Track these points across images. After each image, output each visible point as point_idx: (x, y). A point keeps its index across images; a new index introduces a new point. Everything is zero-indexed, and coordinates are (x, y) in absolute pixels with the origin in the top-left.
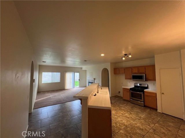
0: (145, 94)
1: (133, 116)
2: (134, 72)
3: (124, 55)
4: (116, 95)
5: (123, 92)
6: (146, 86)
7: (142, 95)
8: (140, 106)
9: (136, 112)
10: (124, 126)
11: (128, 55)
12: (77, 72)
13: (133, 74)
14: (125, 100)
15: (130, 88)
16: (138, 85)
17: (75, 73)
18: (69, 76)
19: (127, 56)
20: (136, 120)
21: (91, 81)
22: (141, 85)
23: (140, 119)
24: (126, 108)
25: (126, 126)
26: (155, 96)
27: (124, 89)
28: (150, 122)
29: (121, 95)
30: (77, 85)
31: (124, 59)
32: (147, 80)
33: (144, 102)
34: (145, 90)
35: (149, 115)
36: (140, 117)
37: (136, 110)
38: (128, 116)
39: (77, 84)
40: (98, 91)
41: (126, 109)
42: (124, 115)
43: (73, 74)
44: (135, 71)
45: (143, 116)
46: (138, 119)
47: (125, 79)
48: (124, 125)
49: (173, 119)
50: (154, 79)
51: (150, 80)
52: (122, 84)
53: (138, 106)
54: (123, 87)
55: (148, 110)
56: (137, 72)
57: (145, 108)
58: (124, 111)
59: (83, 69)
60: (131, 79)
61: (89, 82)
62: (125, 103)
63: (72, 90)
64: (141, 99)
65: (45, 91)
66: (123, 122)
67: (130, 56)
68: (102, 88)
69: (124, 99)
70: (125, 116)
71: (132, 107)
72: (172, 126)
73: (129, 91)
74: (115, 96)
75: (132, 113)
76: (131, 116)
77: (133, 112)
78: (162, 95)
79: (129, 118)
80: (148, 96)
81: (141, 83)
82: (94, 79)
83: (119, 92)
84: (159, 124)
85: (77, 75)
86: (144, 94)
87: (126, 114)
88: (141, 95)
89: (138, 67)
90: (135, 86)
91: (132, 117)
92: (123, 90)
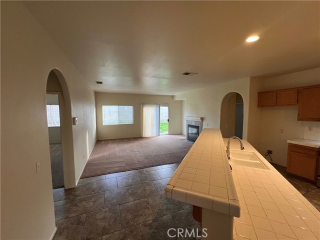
12: (165, 105)
17: (161, 107)
18: (149, 112)
21: (193, 124)
27: (291, 145)
30: (165, 130)
39: (164, 128)
43: (157, 109)
47: (299, 119)
52: (282, 132)
54: (289, 141)
59: (177, 99)
61: (189, 126)
63: (155, 138)
65: (109, 140)
82: (202, 119)
83: (270, 152)
85: (164, 110)
92: (290, 151)
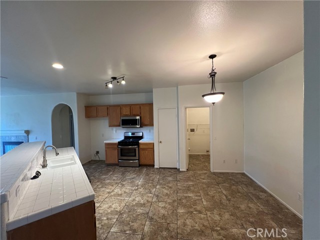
0: (141, 147)
1: (128, 188)
2: (124, 113)
3: (112, 78)
4: (90, 160)
5: (106, 151)
6: (141, 134)
7: (137, 149)
8: (134, 168)
9: (130, 179)
10: (116, 214)
11: (118, 80)
13: (123, 116)
14: (109, 165)
15: (119, 142)
16: (130, 134)
19: (118, 82)
20: (132, 193)
21: (14, 140)
22: (134, 134)
23: (137, 189)
24: (114, 178)
25: (120, 213)
26: (152, 147)
27: (107, 144)
28: (150, 186)
29: (102, 156)
31: (110, 86)
32: (142, 125)
33: (139, 160)
34: (140, 141)
35: (147, 177)
36: (137, 186)
37: (130, 175)
38: (120, 193)
40: (45, 161)
41: (114, 180)
42: (112, 194)
44: (126, 111)
45: (140, 182)
46: (136, 190)
47: (110, 126)
48: (116, 212)
49: (170, 172)
50: (151, 124)
51: (146, 125)
52: (103, 136)
53: (131, 168)
54: (105, 142)
55: (145, 170)
56: (128, 113)
57: (140, 167)
58: (110, 187)
60: (119, 126)
61: (7, 144)
62: (110, 171)
64: (135, 156)
66: (113, 209)
67: (123, 82)
68: (59, 150)
69: (108, 162)
70: (114, 195)
71: (123, 174)
72: (172, 181)
73: (116, 147)
74: (89, 162)
75: (124, 183)
76: (124, 189)
77: (126, 182)
78: (160, 144)
79: (121, 194)
80: (143, 149)
81: (134, 130)
83: (98, 152)
84: (161, 184)
86: (138, 147)
87: (116, 191)
88: (135, 149)
89: (130, 106)
90: (125, 137)
91: (127, 191)
92: (106, 148)
